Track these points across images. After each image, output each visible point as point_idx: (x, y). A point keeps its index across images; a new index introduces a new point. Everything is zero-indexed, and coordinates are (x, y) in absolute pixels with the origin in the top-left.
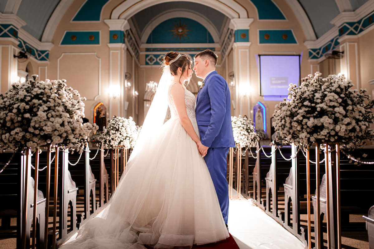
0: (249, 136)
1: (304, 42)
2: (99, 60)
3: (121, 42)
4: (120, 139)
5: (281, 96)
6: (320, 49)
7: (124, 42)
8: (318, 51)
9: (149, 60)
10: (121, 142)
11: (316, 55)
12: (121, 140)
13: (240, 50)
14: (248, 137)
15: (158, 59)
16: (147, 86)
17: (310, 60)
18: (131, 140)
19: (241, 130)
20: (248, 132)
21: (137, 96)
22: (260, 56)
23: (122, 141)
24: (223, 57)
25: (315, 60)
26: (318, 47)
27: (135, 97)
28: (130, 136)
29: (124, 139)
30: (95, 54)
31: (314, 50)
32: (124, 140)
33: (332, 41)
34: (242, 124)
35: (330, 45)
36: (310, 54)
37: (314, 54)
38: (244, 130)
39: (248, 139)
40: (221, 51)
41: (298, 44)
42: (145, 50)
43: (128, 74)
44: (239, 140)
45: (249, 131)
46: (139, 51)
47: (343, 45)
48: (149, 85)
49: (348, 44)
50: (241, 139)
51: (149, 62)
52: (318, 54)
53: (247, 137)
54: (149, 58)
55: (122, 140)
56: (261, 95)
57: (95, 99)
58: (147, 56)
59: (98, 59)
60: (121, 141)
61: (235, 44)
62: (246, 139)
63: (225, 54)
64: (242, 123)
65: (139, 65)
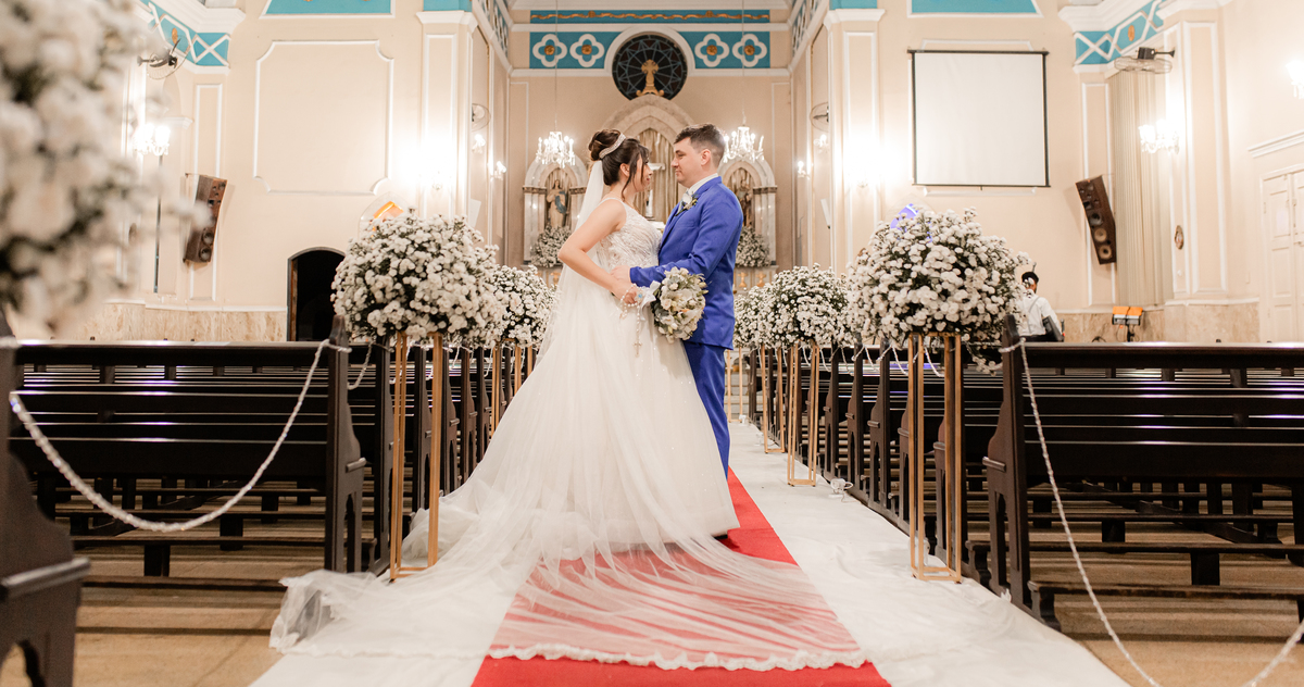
0: (838, 318)
1: (1059, 9)
2: (388, 64)
3: (460, 9)
4: (508, 322)
5: (981, 186)
6: (1112, 32)
7: (468, 9)
8: (1106, 38)
9: (542, 51)
10: (511, 331)
11: (1101, 52)
12: (509, 325)
13: (847, 35)
14: (836, 321)
15: (574, 47)
16: (540, 145)
17: (1079, 69)
18: (534, 324)
19: (819, 303)
20: (835, 307)
21: (501, 178)
22: (913, 53)
23: (513, 328)
24: (795, 44)
25: (1096, 68)
26: (1107, 28)
27: (496, 180)
28: (533, 316)
29: (517, 323)
30: (378, 43)
31: (1094, 36)
32: (518, 326)
33: (1146, 9)
34: (820, 286)
35: (1142, 21)
36: (1082, 47)
37: (1094, 47)
38: (827, 303)
39: (835, 328)
40: (791, 22)
41: (1039, 15)
42: (528, 18)
43: (479, 108)
44: (812, 327)
45: (840, 305)
46: (509, 22)
47: (1171, 30)
48: (546, 142)
49: (1186, 26)
50: (818, 326)
51: (542, 58)
52: (1106, 47)
53: (832, 320)
54: (543, 43)
55: (513, 324)
56: (915, 183)
57: (375, 192)
58: (536, 37)
59: (387, 60)
60: (510, 327)
61: (831, 14)
62: (829, 327)
63: (801, 34)
64: (823, 284)
65: (509, 68)
